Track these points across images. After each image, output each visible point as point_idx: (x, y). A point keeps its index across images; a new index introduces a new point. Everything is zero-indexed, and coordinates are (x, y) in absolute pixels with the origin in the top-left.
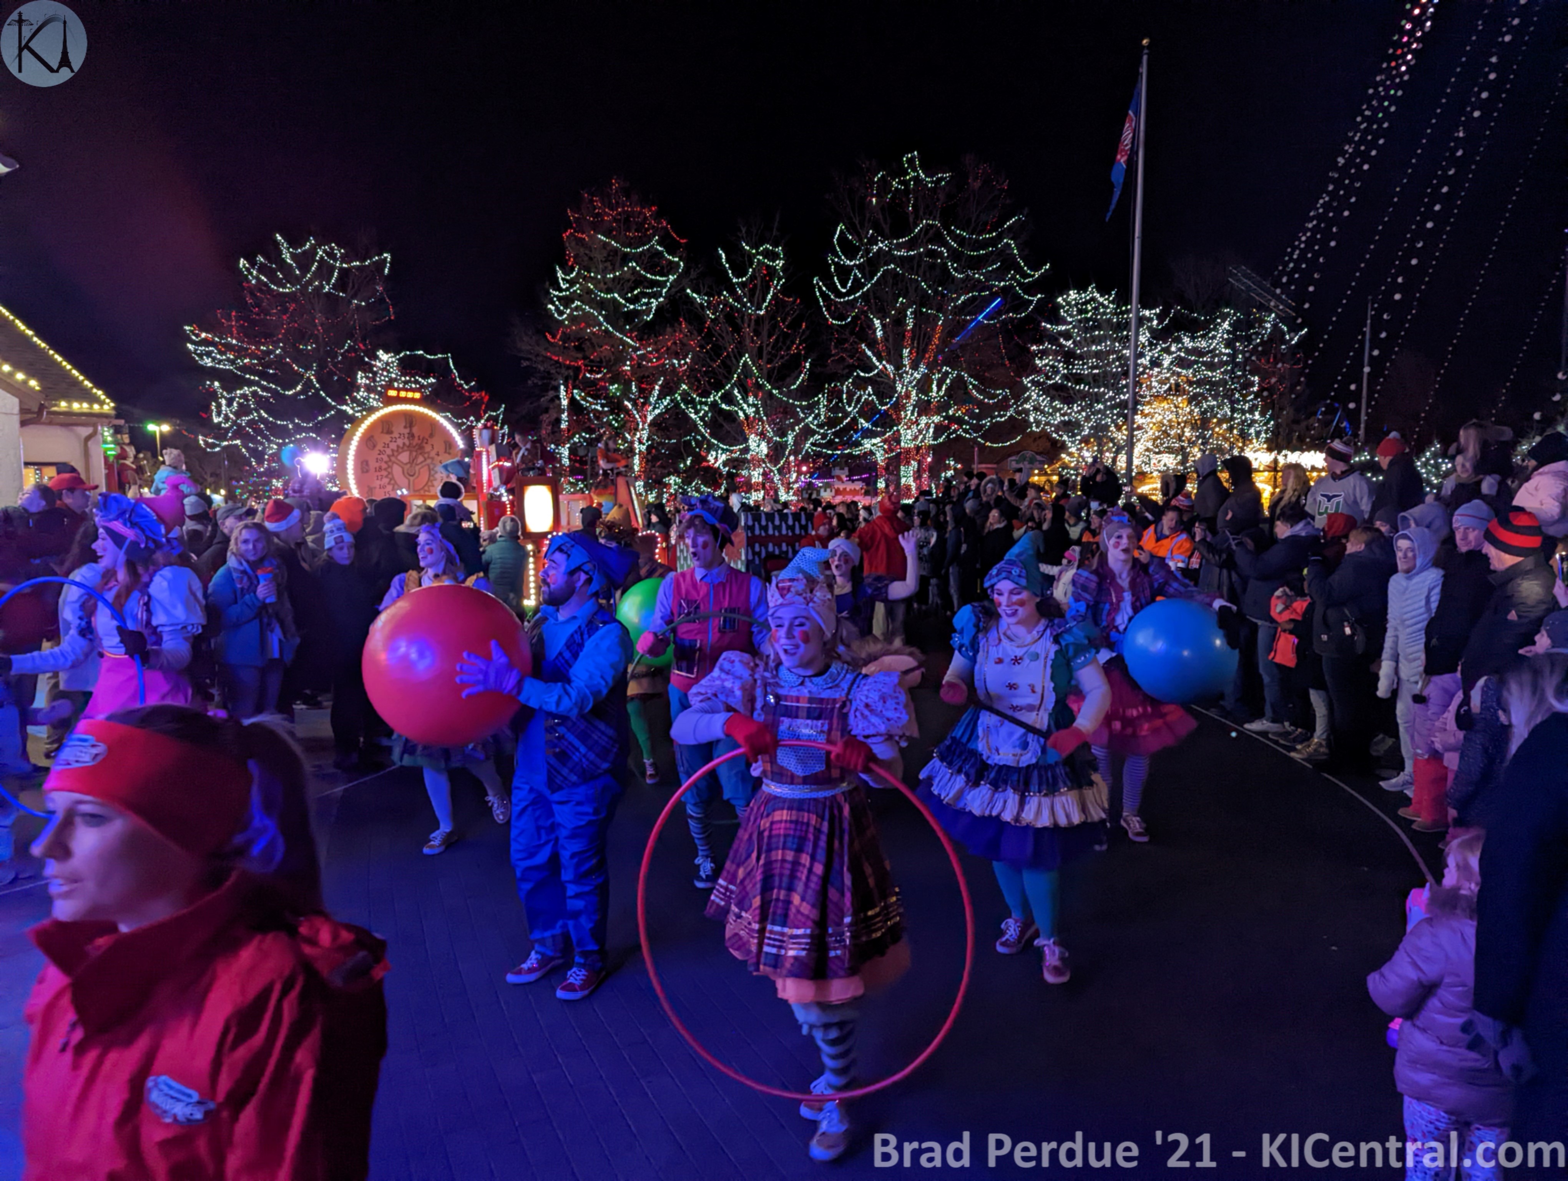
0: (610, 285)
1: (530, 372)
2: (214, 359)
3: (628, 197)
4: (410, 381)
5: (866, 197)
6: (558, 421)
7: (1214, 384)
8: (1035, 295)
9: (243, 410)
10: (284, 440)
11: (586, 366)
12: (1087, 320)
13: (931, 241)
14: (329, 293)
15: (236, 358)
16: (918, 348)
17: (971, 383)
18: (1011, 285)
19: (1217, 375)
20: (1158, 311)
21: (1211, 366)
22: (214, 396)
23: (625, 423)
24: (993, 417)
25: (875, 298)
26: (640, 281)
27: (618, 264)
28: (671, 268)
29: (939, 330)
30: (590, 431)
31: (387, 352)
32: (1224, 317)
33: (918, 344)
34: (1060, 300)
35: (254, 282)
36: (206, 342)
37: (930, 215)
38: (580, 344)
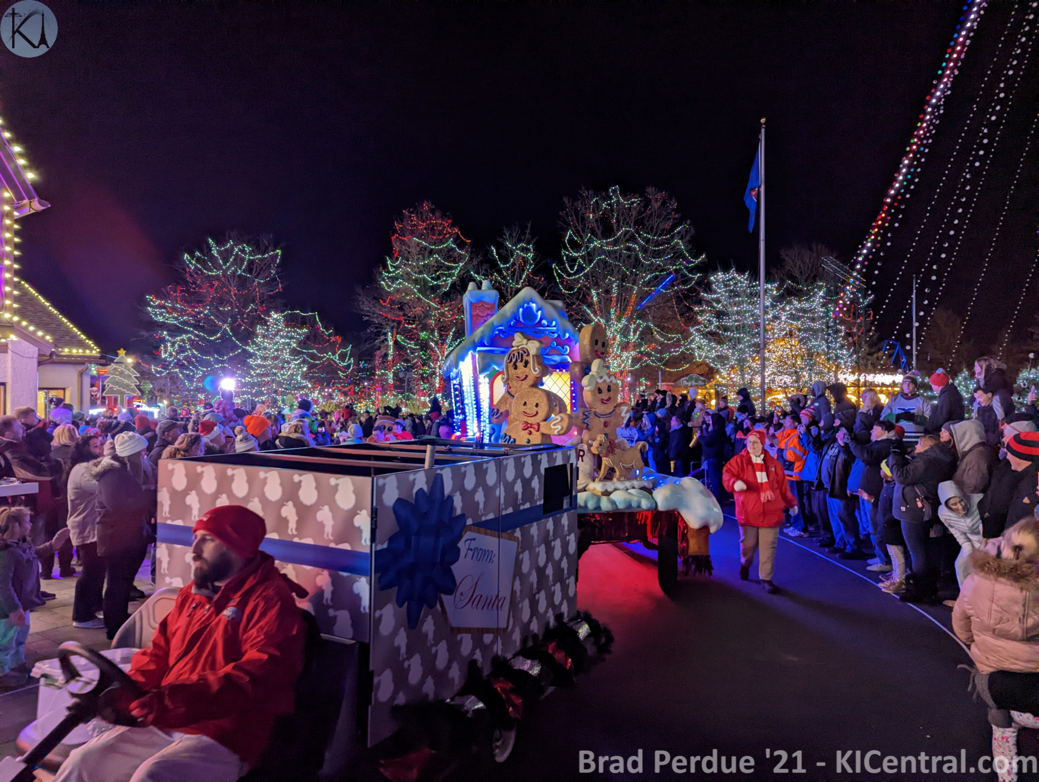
0: (421, 269)
1: (368, 324)
2: (164, 317)
3: (434, 214)
4: (291, 331)
5: (586, 213)
6: (386, 355)
7: (815, 332)
8: (696, 274)
9: (182, 349)
10: (207, 368)
11: (406, 320)
12: (731, 291)
13: (627, 241)
14: (240, 276)
15: (179, 316)
16: (620, 308)
17: (655, 330)
18: (680, 269)
19: (817, 325)
20: (776, 285)
21: (813, 320)
22: (163, 340)
23: (431, 356)
24: (670, 353)
25: (593, 277)
26: (440, 267)
27: (426, 256)
28: (461, 258)
29: (633, 296)
30: (407, 361)
31: (276, 313)
32: (820, 288)
33: (621, 305)
34: (712, 278)
35: (193, 268)
36: (161, 307)
37: (628, 223)
38: (401, 307)
